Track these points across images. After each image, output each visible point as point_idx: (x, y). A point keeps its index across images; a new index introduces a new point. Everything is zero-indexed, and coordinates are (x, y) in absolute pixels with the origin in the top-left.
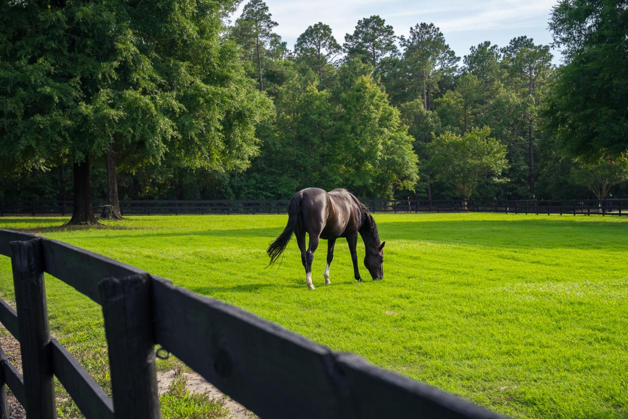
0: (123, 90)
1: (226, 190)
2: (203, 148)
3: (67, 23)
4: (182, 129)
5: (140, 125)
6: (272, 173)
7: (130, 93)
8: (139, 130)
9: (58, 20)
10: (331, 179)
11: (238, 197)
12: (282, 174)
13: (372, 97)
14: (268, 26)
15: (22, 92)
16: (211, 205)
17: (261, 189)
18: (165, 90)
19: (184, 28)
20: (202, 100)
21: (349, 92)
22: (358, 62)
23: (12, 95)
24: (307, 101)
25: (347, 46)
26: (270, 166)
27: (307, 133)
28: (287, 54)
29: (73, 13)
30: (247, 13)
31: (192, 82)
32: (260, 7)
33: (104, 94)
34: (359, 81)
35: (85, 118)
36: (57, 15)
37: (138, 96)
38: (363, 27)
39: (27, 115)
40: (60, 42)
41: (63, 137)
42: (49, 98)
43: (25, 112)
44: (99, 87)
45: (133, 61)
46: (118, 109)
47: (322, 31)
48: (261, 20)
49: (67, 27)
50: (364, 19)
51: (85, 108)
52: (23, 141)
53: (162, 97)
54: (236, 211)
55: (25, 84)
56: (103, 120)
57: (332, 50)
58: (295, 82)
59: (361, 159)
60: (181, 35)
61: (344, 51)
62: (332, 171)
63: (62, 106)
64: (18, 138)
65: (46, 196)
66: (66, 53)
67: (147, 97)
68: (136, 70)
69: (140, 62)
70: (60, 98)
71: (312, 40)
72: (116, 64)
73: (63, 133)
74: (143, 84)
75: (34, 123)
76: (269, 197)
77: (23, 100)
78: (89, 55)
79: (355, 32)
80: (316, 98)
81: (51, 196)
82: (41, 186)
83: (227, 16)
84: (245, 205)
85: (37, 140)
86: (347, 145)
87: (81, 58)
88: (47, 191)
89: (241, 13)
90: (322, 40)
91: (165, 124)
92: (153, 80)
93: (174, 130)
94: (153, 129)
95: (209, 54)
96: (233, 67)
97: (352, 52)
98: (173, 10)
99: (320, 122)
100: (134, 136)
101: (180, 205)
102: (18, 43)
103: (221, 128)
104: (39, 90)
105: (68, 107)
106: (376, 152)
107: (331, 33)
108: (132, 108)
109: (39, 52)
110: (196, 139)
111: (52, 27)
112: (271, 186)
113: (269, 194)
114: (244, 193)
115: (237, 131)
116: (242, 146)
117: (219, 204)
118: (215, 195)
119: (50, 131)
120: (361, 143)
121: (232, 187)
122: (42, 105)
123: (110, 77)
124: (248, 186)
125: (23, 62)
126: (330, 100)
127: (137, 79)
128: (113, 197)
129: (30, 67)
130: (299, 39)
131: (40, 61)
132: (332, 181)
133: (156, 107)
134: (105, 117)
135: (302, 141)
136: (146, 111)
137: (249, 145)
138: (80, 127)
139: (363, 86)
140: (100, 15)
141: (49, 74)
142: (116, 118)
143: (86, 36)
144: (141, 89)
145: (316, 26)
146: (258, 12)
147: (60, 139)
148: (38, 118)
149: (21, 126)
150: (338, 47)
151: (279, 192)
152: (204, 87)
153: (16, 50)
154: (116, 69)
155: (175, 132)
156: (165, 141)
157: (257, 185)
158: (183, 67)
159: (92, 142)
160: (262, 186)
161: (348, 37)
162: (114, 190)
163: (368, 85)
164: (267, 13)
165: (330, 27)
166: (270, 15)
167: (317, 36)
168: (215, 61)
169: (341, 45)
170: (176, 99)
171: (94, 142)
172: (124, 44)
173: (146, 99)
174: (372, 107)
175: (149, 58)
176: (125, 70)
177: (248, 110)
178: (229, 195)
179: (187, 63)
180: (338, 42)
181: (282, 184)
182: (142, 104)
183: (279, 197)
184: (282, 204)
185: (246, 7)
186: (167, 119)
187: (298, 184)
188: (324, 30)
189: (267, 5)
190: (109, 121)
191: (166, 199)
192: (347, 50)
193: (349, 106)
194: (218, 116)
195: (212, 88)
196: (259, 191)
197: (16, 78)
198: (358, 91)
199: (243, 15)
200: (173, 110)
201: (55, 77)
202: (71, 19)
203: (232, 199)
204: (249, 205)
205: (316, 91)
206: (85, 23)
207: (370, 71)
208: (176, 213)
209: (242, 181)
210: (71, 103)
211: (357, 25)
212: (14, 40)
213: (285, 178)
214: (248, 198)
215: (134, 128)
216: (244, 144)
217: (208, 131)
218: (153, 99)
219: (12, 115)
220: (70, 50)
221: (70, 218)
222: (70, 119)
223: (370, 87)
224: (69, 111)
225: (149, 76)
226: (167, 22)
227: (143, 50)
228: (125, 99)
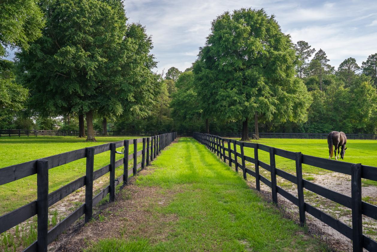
0: (259, 97)
1: (302, 129)
2: (285, 116)
3: (243, 76)
4: (278, 109)
5: (264, 108)
6: (321, 123)
7: (261, 98)
8: (264, 110)
9: (240, 75)
10: (347, 125)
11: (306, 132)
12: (326, 123)
13: (368, 91)
14: (325, 61)
15: (228, 99)
16: (296, 135)
17: (316, 129)
18: (273, 97)
19: (281, 75)
20: (286, 99)
21: (358, 89)
22: (363, 76)
23: (225, 100)
24: (339, 93)
25: (363, 67)
26: (321, 119)
27: (337, 106)
28: (334, 72)
29: (245, 73)
30: (317, 57)
31: (283, 93)
32: (322, 54)
33: (253, 99)
34: (363, 84)
35: (246, 107)
36: (239, 74)
37: (264, 99)
38: (371, 58)
39: (229, 106)
40: (240, 82)
41: (239, 113)
42: (236, 101)
43: (229, 105)
44: (251, 96)
45: (263, 87)
46: (257, 103)
47: (351, 61)
48: (322, 59)
49: (242, 77)
50: (372, 55)
51: (247, 104)
52: (228, 114)
53: (272, 99)
54: (306, 138)
55: (229, 97)
56: (252, 107)
57: (356, 69)
58: (334, 85)
59: (361, 117)
60: (280, 77)
61: (361, 69)
62: (348, 122)
63: (240, 103)
64: (226, 113)
65: (234, 131)
66: (242, 86)
67: (266, 99)
68: (263, 90)
69: (265, 87)
70: (239, 101)
71: (347, 65)
72: (257, 89)
73: (239, 112)
74: (266, 95)
75: (231, 109)
76: (320, 132)
77: (228, 102)
78: (249, 86)
79: (367, 61)
80: (342, 92)
81: (236, 131)
82: (233, 127)
83: (307, 58)
84: (309, 135)
85: (232, 114)
86: (355, 111)
87: (246, 87)
88: (235, 129)
89: (314, 56)
90: (351, 65)
91: (272, 108)
92: (269, 93)
93: (275, 110)
94: (268, 109)
95: (289, 83)
96: (299, 87)
97: (365, 69)
98: (278, 69)
99: (344, 101)
100: (262, 112)
101: (283, 135)
102: (228, 83)
103: (292, 108)
104: (233, 98)
105: (241, 103)
106: (368, 114)
107: (355, 62)
108: (261, 103)
109: (234, 86)
110: (283, 113)
111: (238, 78)
112: (321, 128)
113: (320, 131)
114: (309, 130)
115: (299, 109)
116: (300, 114)
117: (299, 135)
118: (297, 131)
119: (236, 111)
120: (361, 110)
121: (304, 128)
122: (233, 103)
123: (255, 93)
124: (311, 128)
125: (229, 90)
126: (350, 92)
127: (264, 93)
128: (257, 132)
129: (231, 91)
130: (340, 65)
131: (234, 89)
132: (347, 126)
133: (269, 102)
134: (253, 106)
135: (336, 109)
136: (266, 104)
137: (303, 114)
138: (245, 109)
139: (364, 86)
140: (253, 73)
141: (236, 93)
142: (256, 107)
143: (248, 80)
144: (265, 97)
145: (348, 59)
146: (321, 56)
147: (238, 114)
148: (232, 107)
149: (227, 109)
150: (359, 68)
151: (324, 130)
152: (287, 94)
153: (227, 86)
154: (257, 90)
155: (276, 111)
156: (272, 113)
157: (315, 127)
158: (280, 88)
159: (248, 114)
160: (317, 128)
161: (363, 63)
162: (257, 129)
163: (367, 86)
164: (325, 56)
165: (355, 59)
166: (327, 57)
167: (349, 64)
168: (291, 85)
169: (360, 67)
170: (276, 100)
171: (249, 114)
172: (260, 82)
173: (266, 100)
174: (368, 95)
175: (268, 85)
176: (260, 90)
177: (303, 102)
178: (303, 131)
179: (281, 87)
180: (358, 65)
181: (325, 127)
182: (265, 102)
183: (324, 132)
184: (325, 135)
185: (316, 54)
186: (273, 106)
187: (333, 127)
188: (352, 61)
189: (325, 53)
190: (254, 107)
191: (278, 132)
192: (363, 69)
193: (357, 95)
194: (291, 104)
195: (290, 95)
196: (315, 130)
197: (226, 95)
198: (362, 88)
199: (314, 58)
200: (275, 103)
201: (238, 94)
202: (244, 75)
203: (304, 133)
204: (311, 135)
205: (343, 89)
206: (248, 76)
207: (369, 79)
208: (281, 138)
209: (309, 125)
210: (243, 102)
211: (368, 58)
212: (226, 82)
213: (326, 125)
214: (311, 132)
215: (262, 110)
216: (301, 114)
217: (288, 110)
218: (269, 100)
219: (225, 106)
220: (243, 85)
221: (241, 139)
222: (242, 107)
223: (368, 87)
224: (241, 104)
225: (268, 92)
226: (275, 73)
227: (266, 83)
228: (259, 100)
